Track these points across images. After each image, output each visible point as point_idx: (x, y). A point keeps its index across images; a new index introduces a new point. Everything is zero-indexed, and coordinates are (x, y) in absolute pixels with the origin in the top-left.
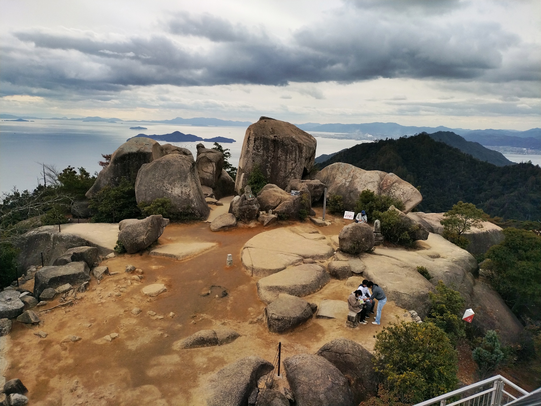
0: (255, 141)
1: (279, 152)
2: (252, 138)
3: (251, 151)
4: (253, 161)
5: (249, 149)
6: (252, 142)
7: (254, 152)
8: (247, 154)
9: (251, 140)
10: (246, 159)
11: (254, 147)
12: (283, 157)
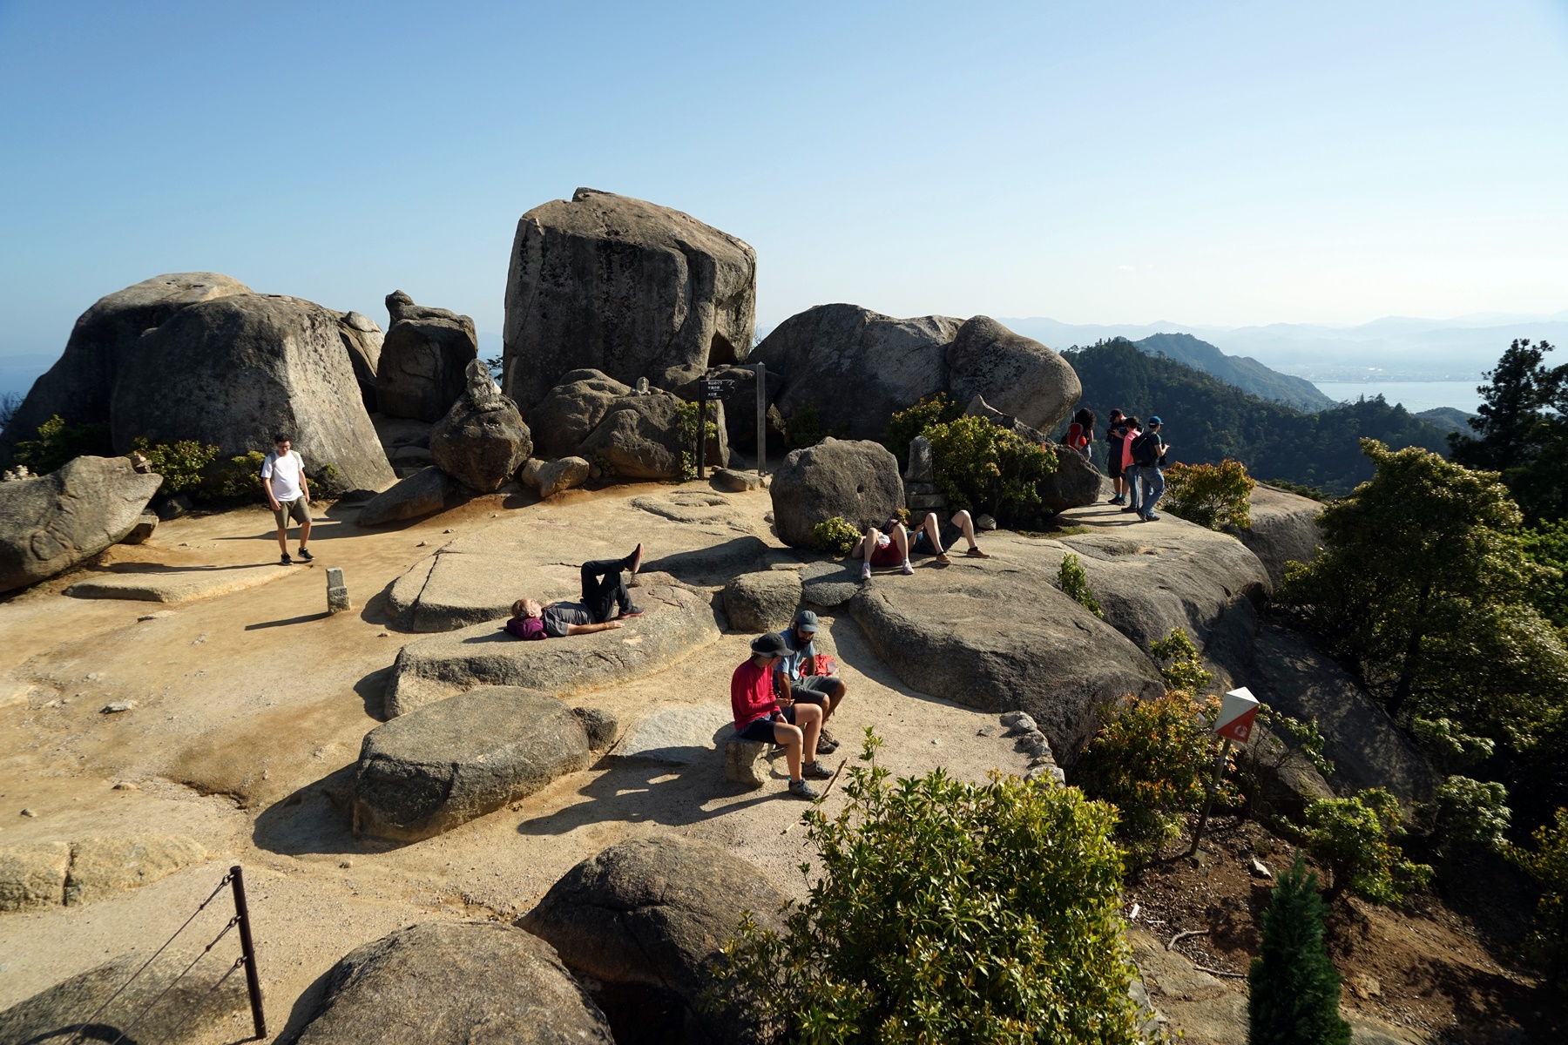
0: (544, 250)
1: (623, 282)
2: (535, 243)
3: (534, 283)
4: (544, 316)
5: (526, 278)
6: (535, 254)
7: (545, 285)
8: (521, 293)
9: (532, 248)
10: (518, 311)
11: (542, 270)
12: (640, 295)
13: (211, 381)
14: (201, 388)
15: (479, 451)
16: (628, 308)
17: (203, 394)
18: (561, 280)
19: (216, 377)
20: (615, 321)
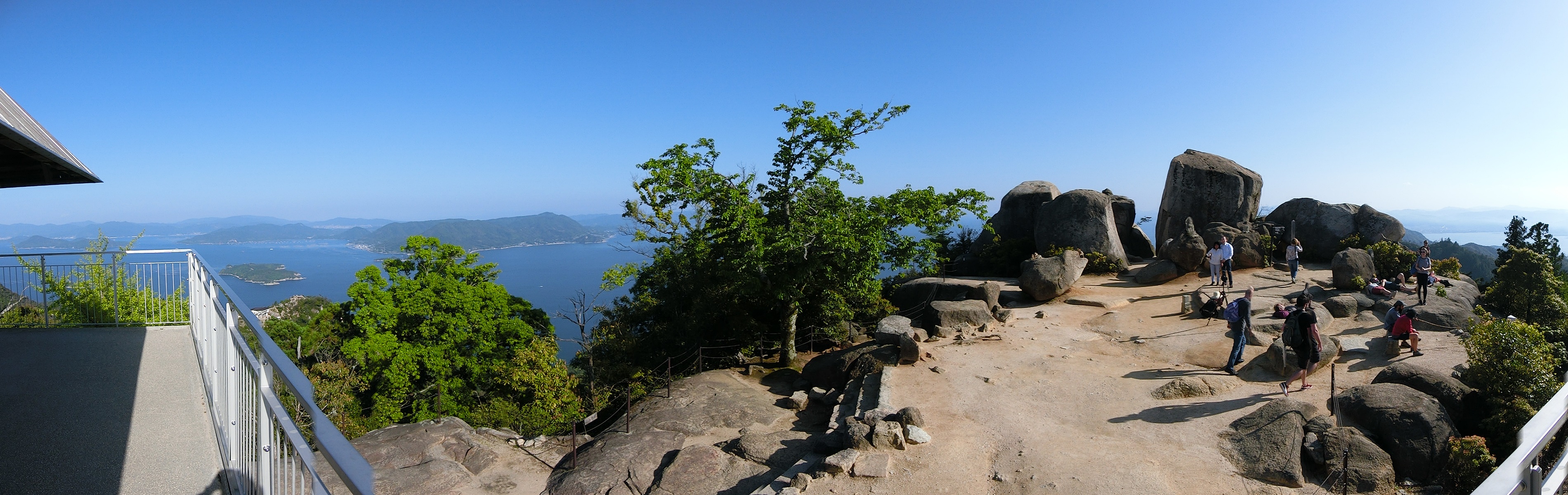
0: (1184, 174)
1: (1217, 187)
2: (1180, 171)
3: (1179, 187)
4: (1183, 200)
5: (1176, 185)
6: (1180, 175)
7: (1184, 188)
8: (1173, 191)
9: (1179, 173)
10: (1172, 198)
11: (1183, 181)
12: (1224, 193)
13: (1076, 223)
14: (1072, 226)
15: (1191, 254)
16: (1219, 198)
17: (1073, 229)
18: (1191, 186)
19: (1078, 222)
20: (1213, 203)
